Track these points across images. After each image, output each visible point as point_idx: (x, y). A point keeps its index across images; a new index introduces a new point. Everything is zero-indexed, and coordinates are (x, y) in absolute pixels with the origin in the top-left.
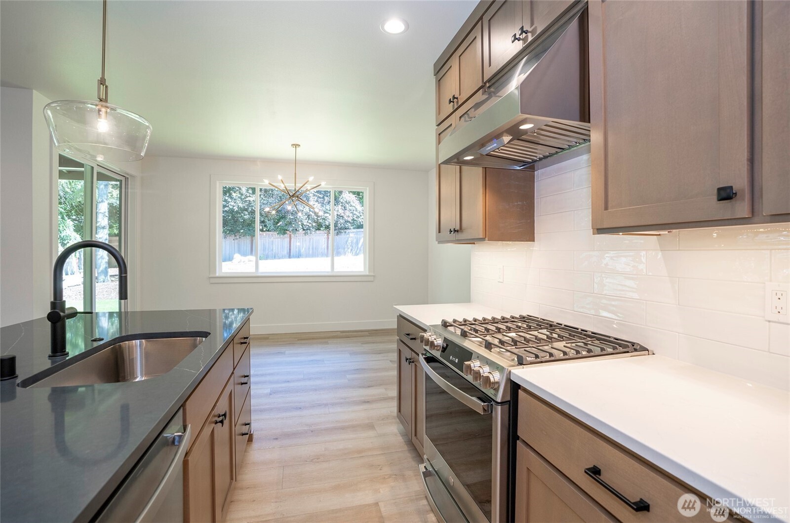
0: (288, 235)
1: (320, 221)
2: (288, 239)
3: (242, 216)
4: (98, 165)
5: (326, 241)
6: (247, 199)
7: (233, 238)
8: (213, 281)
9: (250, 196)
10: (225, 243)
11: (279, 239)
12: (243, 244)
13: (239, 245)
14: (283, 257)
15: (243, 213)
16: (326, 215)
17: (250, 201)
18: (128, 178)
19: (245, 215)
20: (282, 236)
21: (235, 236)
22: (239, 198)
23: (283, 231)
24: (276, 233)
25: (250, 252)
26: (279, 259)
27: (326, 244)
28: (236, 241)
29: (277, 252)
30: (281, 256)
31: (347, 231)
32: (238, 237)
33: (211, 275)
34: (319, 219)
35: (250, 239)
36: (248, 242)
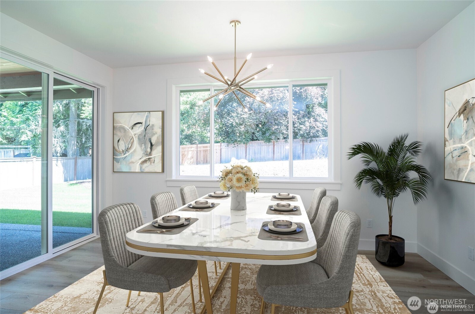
0: (272, 143)
1: (296, 131)
2: (272, 146)
3: (238, 129)
4: (54, 72)
5: (302, 148)
6: (242, 117)
7: (233, 146)
8: (169, 184)
9: (244, 115)
10: (228, 150)
11: (266, 146)
12: (240, 150)
13: (237, 151)
14: (269, 160)
15: (239, 127)
16: (301, 126)
17: (244, 118)
18: (99, 89)
19: (240, 128)
20: (267, 143)
21: (234, 144)
22: (236, 116)
23: (269, 140)
24: (262, 141)
25: (245, 157)
26: (266, 161)
27: (302, 150)
28: (235, 148)
29: (264, 156)
30: (267, 159)
31: (318, 139)
32: (236, 145)
33: (168, 179)
34: (295, 129)
35: (245, 147)
36: (244, 149)
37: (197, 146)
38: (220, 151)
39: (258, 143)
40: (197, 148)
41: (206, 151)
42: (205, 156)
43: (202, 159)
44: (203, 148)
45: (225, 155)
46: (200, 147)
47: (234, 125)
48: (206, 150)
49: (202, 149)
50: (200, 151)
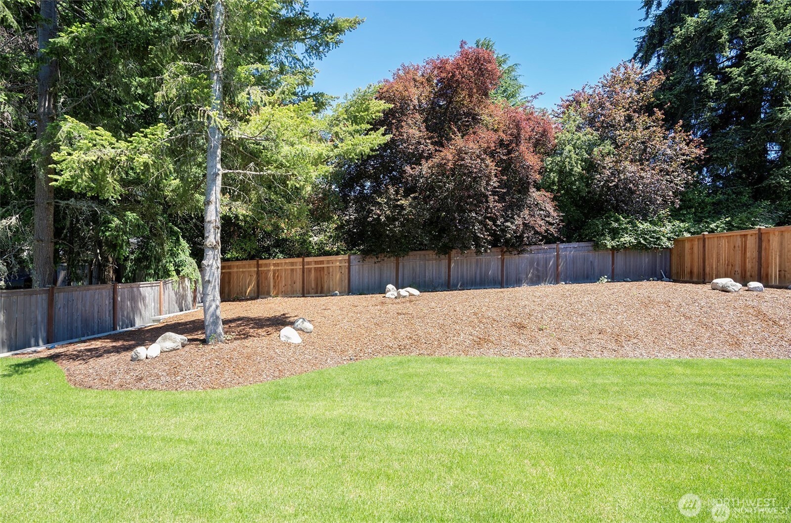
0: (447, 256)
2: (447, 261)
5: (500, 264)
7: (375, 260)
10: (363, 268)
11: (434, 261)
12: (386, 267)
13: (381, 270)
14: (440, 286)
15: (391, 224)
16: (506, 224)
21: (377, 258)
27: (500, 268)
28: (378, 264)
29: (431, 279)
30: (436, 288)
31: (534, 248)
32: (381, 259)
35: (395, 262)
36: (393, 265)
37: (303, 260)
38: (347, 270)
39: (420, 255)
40: (303, 266)
41: (320, 271)
42: (319, 279)
43: (313, 286)
44: (315, 264)
45: (358, 277)
46: (309, 263)
47: (383, 220)
48: (320, 267)
49: (313, 266)
50: (310, 270)
